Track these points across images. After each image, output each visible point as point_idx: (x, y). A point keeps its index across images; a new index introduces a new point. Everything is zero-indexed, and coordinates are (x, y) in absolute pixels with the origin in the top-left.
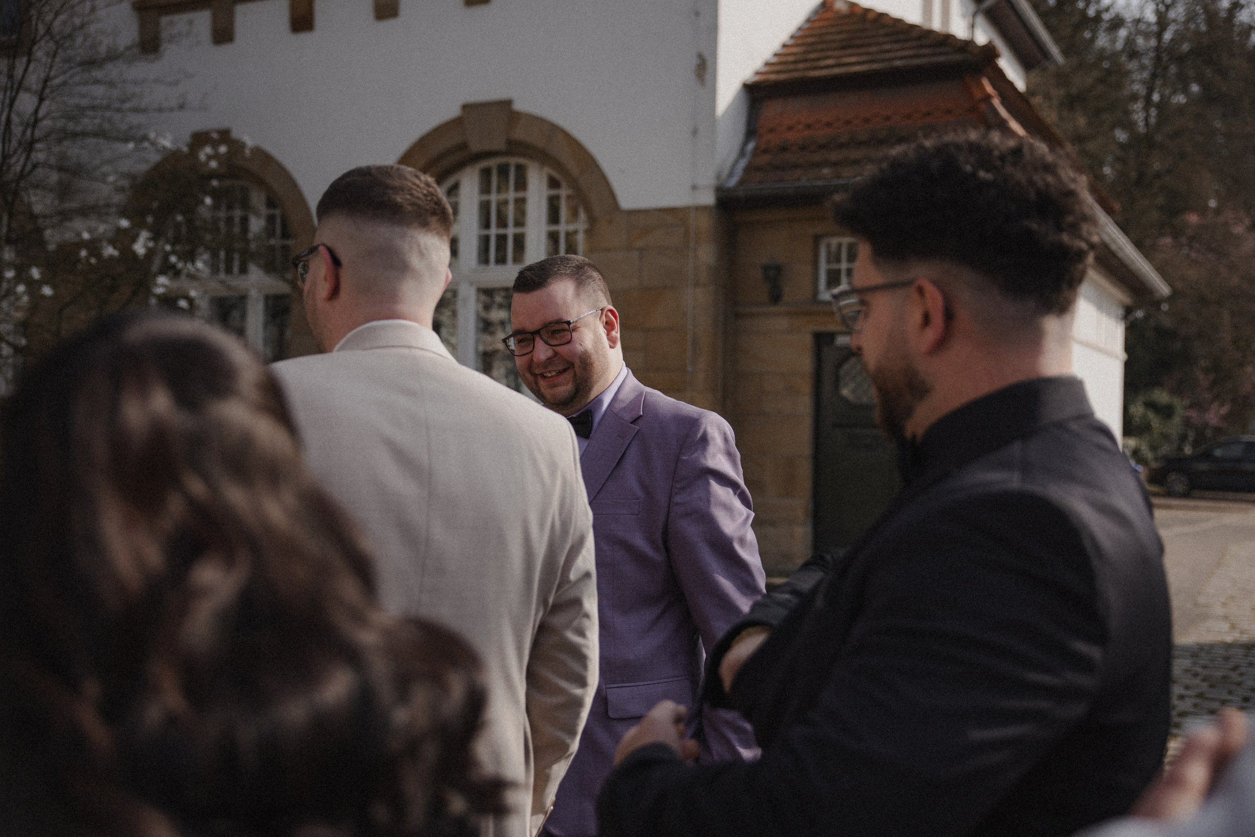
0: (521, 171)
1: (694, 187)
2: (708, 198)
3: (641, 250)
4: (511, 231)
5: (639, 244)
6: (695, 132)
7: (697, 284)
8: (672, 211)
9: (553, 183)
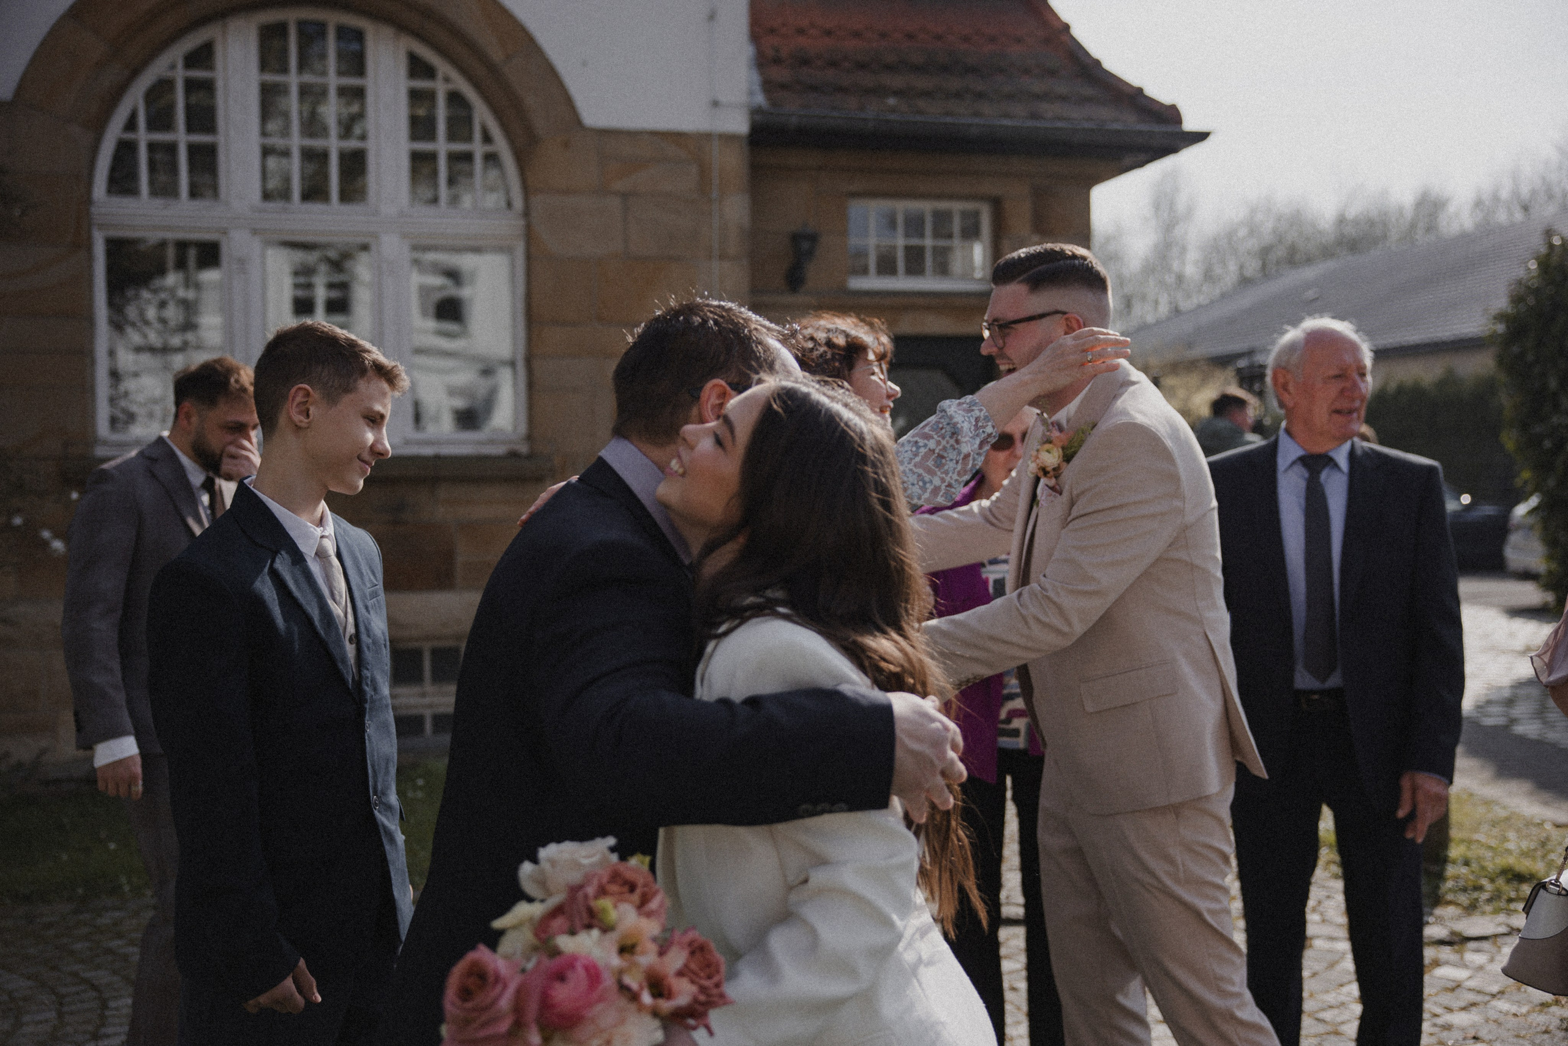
0: (352, 38)
1: (716, 104)
2: (739, 125)
3: (625, 196)
4: (334, 145)
5: (618, 185)
6: (712, 17)
7: (722, 257)
8: (677, 137)
9: (418, 68)
